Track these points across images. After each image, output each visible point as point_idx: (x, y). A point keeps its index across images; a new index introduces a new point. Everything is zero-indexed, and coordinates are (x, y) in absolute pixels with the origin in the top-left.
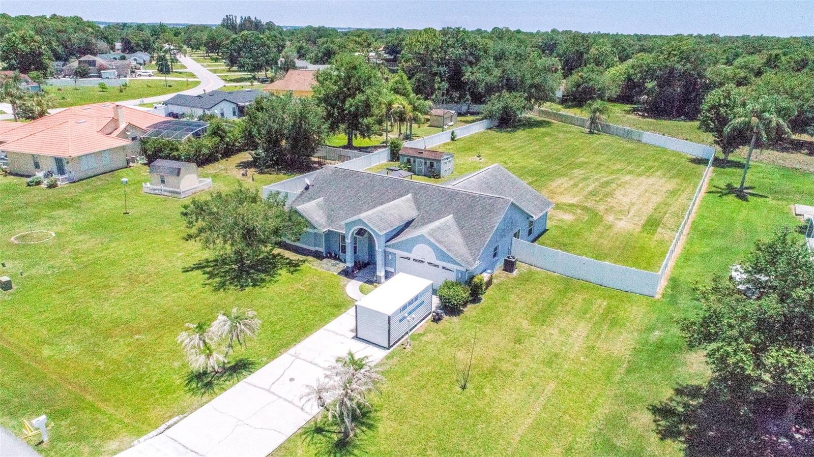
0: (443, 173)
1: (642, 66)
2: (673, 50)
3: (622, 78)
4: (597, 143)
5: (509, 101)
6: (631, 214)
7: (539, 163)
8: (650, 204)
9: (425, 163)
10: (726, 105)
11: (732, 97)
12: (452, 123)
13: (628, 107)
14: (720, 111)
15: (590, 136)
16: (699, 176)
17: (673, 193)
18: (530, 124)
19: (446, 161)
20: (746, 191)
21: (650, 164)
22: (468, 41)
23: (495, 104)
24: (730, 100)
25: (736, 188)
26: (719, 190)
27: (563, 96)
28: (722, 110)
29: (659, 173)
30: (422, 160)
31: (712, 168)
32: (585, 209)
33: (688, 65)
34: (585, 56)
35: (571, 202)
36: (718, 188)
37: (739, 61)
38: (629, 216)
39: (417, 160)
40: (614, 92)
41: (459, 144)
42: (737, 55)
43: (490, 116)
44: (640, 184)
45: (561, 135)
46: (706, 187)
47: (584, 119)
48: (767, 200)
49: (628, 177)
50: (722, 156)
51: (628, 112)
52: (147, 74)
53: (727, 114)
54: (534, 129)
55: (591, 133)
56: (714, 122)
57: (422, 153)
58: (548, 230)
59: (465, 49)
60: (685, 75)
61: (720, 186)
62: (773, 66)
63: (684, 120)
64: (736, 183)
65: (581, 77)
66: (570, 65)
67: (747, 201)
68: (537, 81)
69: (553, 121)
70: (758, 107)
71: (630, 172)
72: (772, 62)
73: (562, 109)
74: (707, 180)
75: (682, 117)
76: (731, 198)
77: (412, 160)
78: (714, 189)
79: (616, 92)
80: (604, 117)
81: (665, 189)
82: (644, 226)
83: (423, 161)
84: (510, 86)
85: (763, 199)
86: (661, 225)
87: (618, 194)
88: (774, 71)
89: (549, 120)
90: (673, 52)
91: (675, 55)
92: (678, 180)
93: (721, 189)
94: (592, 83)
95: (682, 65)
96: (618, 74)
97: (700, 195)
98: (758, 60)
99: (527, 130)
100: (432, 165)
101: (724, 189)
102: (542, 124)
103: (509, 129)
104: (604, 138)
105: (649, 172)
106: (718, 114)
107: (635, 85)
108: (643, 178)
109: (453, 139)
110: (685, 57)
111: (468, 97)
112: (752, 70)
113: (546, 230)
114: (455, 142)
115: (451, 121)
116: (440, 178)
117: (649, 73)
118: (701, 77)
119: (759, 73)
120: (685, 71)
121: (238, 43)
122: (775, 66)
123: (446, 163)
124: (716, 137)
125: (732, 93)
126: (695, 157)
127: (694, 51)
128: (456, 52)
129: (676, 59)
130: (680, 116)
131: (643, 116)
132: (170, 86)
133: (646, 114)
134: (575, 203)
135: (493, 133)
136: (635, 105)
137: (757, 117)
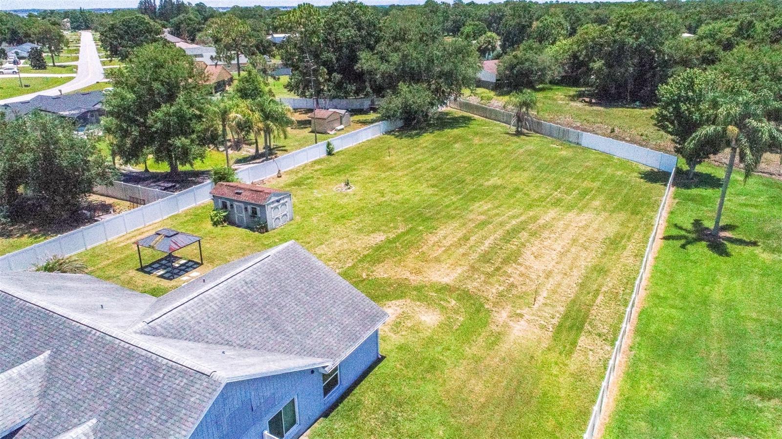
0: (271, 223)
1: (586, 42)
2: (622, 20)
3: (566, 56)
4: (521, 151)
5: (409, 96)
6: (541, 300)
7: (430, 191)
8: (575, 272)
9: (246, 209)
10: (688, 99)
11: (696, 88)
12: (342, 127)
13: (573, 91)
14: (681, 108)
15: (515, 139)
16: (654, 206)
17: (615, 243)
18: (445, 122)
19: (276, 204)
20: (723, 234)
21: (586, 184)
22: (363, 18)
23: (393, 102)
24: (694, 91)
25: (707, 229)
26: (683, 233)
27: (497, 80)
28: (684, 107)
29: (597, 203)
30: (240, 204)
31: (673, 189)
32: (465, 296)
33: (642, 39)
34: (529, 30)
35: (446, 280)
36: (681, 228)
37: (703, 29)
38: (536, 305)
39: (235, 204)
40: (557, 72)
41: (335, 161)
42: (700, 22)
43: (386, 117)
44: (567, 227)
45: (476, 140)
46: (663, 227)
47: (511, 115)
48: (757, 250)
49: (552, 213)
50: (686, 168)
51: (573, 98)
52: (11, 71)
53: (690, 113)
54: (446, 130)
55: (518, 134)
56: (672, 123)
57: (240, 194)
58: (383, 358)
59: (359, 29)
60: (639, 50)
61: (685, 226)
62: (745, 36)
63: (640, 107)
64: (709, 218)
65: (515, 57)
66: (511, 40)
67: (728, 255)
68: (446, 68)
69: (476, 117)
70: (737, 110)
71: (557, 203)
72: (744, 31)
73: (495, 97)
74: (665, 214)
75: (638, 103)
76: (700, 249)
77: (228, 203)
78: (675, 232)
79: (559, 72)
80: (533, 112)
81: (602, 236)
82: (559, 329)
83: (242, 205)
84: (413, 76)
85: (750, 248)
86: (587, 327)
87: (527, 257)
88: (748, 43)
89: (471, 115)
90: (622, 23)
91: (625, 27)
92: (622, 216)
93: (686, 230)
94: (527, 64)
95: (634, 38)
96: (562, 51)
97: (655, 246)
98: (726, 29)
99: (436, 132)
100: (254, 212)
101: (689, 232)
102: (458, 122)
103: (414, 132)
104: (534, 142)
105: (582, 201)
106: (678, 113)
107: (582, 64)
108: (571, 215)
109: (330, 153)
110: (637, 28)
111: (369, 89)
112: (719, 43)
113: (380, 360)
114: (332, 157)
115: (341, 124)
116: (267, 231)
117: (595, 49)
118: (659, 52)
119: (728, 46)
120: (639, 45)
121: (118, 31)
122: (748, 36)
123: (276, 207)
124: (676, 143)
125: (697, 81)
126: (649, 169)
127: (648, 20)
128: (348, 33)
129: (626, 31)
130: (634, 101)
131: (590, 103)
132: (26, 86)
133: (593, 101)
134: (452, 283)
135: (391, 139)
136: (582, 87)
137: (736, 125)
